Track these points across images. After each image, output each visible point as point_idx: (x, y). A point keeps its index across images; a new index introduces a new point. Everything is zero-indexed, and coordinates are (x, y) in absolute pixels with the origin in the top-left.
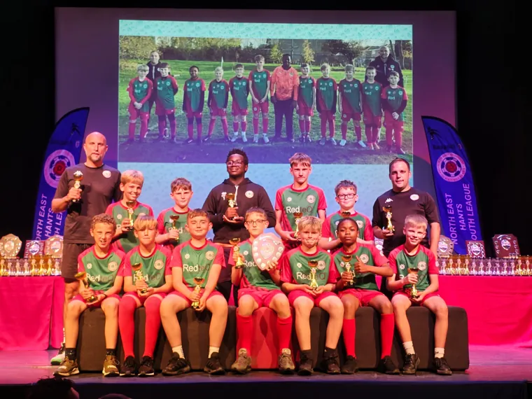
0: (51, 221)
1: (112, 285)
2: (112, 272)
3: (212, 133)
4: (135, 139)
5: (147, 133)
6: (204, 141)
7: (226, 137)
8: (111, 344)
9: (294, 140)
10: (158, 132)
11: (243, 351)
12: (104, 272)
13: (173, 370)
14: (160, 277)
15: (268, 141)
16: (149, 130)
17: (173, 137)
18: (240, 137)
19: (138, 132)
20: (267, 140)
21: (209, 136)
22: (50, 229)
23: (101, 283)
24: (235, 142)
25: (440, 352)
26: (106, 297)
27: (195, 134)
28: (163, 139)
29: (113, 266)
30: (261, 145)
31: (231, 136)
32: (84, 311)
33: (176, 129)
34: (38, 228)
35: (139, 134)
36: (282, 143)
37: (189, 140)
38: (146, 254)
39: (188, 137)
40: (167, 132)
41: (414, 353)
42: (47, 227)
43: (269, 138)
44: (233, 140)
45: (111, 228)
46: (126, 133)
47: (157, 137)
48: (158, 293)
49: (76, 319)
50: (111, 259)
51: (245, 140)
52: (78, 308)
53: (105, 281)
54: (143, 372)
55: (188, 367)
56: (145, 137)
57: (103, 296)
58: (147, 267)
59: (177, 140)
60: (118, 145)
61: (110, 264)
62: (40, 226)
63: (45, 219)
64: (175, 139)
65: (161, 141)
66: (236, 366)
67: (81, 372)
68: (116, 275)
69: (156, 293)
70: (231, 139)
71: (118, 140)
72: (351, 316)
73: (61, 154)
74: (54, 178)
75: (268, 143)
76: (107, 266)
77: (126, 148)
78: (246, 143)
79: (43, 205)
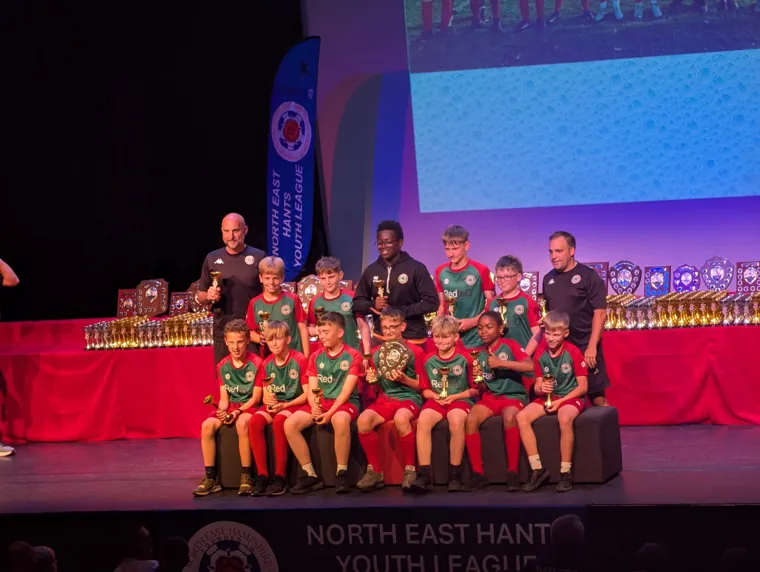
0: (289, 212)
1: (250, 396)
2: (249, 383)
3: (562, 7)
4: (435, 30)
5: (452, 18)
6: (548, 23)
7: (587, 13)
8: (245, 462)
9: (706, 8)
10: (471, 15)
11: (370, 467)
12: (243, 383)
13: (299, 489)
14: (295, 386)
15: (660, 14)
16: (455, 13)
17: (496, 20)
18: (610, 10)
19: (437, 19)
20: (658, 12)
21: (556, 13)
22: (288, 225)
23: (241, 394)
24: (602, 20)
25: (565, 467)
26: (242, 412)
27: (533, 14)
28: (480, 26)
29: (250, 376)
30: (649, 23)
31: (595, 11)
32: (219, 430)
33: (500, 6)
34: (274, 222)
35: (439, 21)
36: (685, 15)
37: (523, 23)
38: (280, 363)
39: (521, 19)
40: (486, 13)
41: (540, 467)
42: (285, 221)
43: (662, 9)
44: (599, 18)
45: (242, 336)
46: (419, 21)
47: (470, 23)
48: (288, 408)
49: (211, 437)
50: (249, 368)
51: (620, 15)
52: (212, 427)
53: (244, 392)
54: (269, 493)
55: (321, 484)
56: (450, 25)
57: (238, 411)
58: (283, 377)
59: (504, 26)
60: (408, 43)
61: (248, 374)
62: (275, 219)
63: (281, 209)
64: (500, 24)
65: (477, 30)
66: (360, 484)
67: (224, 489)
68: (254, 386)
69: (285, 409)
70: (595, 15)
71: (407, 35)
72: (472, 430)
73: (291, 109)
74: (286, 146)
75: (661, 17)
76: (244, 376)
77: (421, 49)
78: (622, 21)
79: (276, 188)
